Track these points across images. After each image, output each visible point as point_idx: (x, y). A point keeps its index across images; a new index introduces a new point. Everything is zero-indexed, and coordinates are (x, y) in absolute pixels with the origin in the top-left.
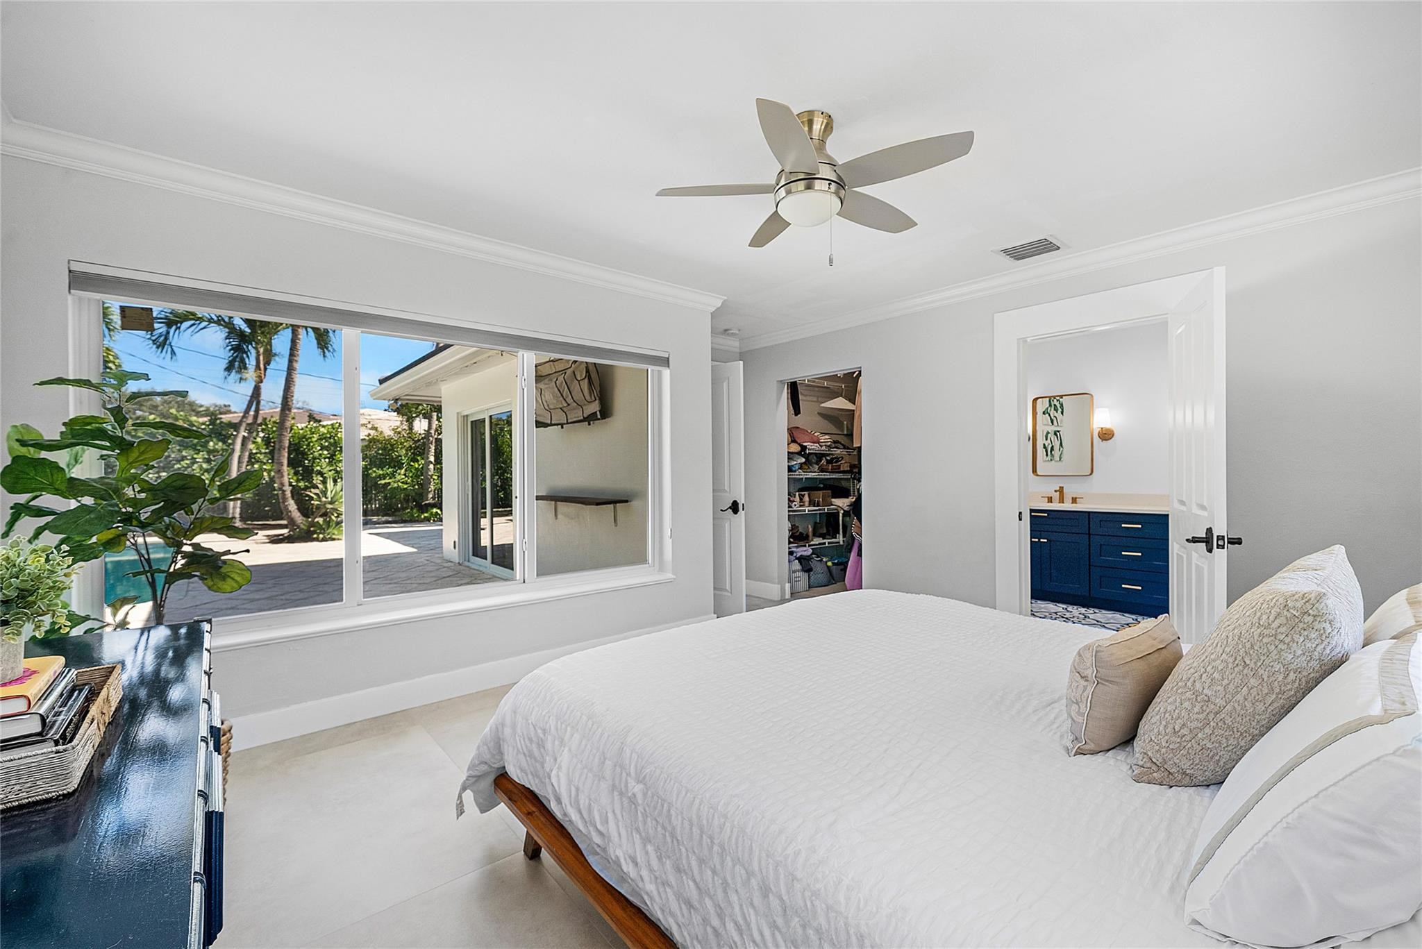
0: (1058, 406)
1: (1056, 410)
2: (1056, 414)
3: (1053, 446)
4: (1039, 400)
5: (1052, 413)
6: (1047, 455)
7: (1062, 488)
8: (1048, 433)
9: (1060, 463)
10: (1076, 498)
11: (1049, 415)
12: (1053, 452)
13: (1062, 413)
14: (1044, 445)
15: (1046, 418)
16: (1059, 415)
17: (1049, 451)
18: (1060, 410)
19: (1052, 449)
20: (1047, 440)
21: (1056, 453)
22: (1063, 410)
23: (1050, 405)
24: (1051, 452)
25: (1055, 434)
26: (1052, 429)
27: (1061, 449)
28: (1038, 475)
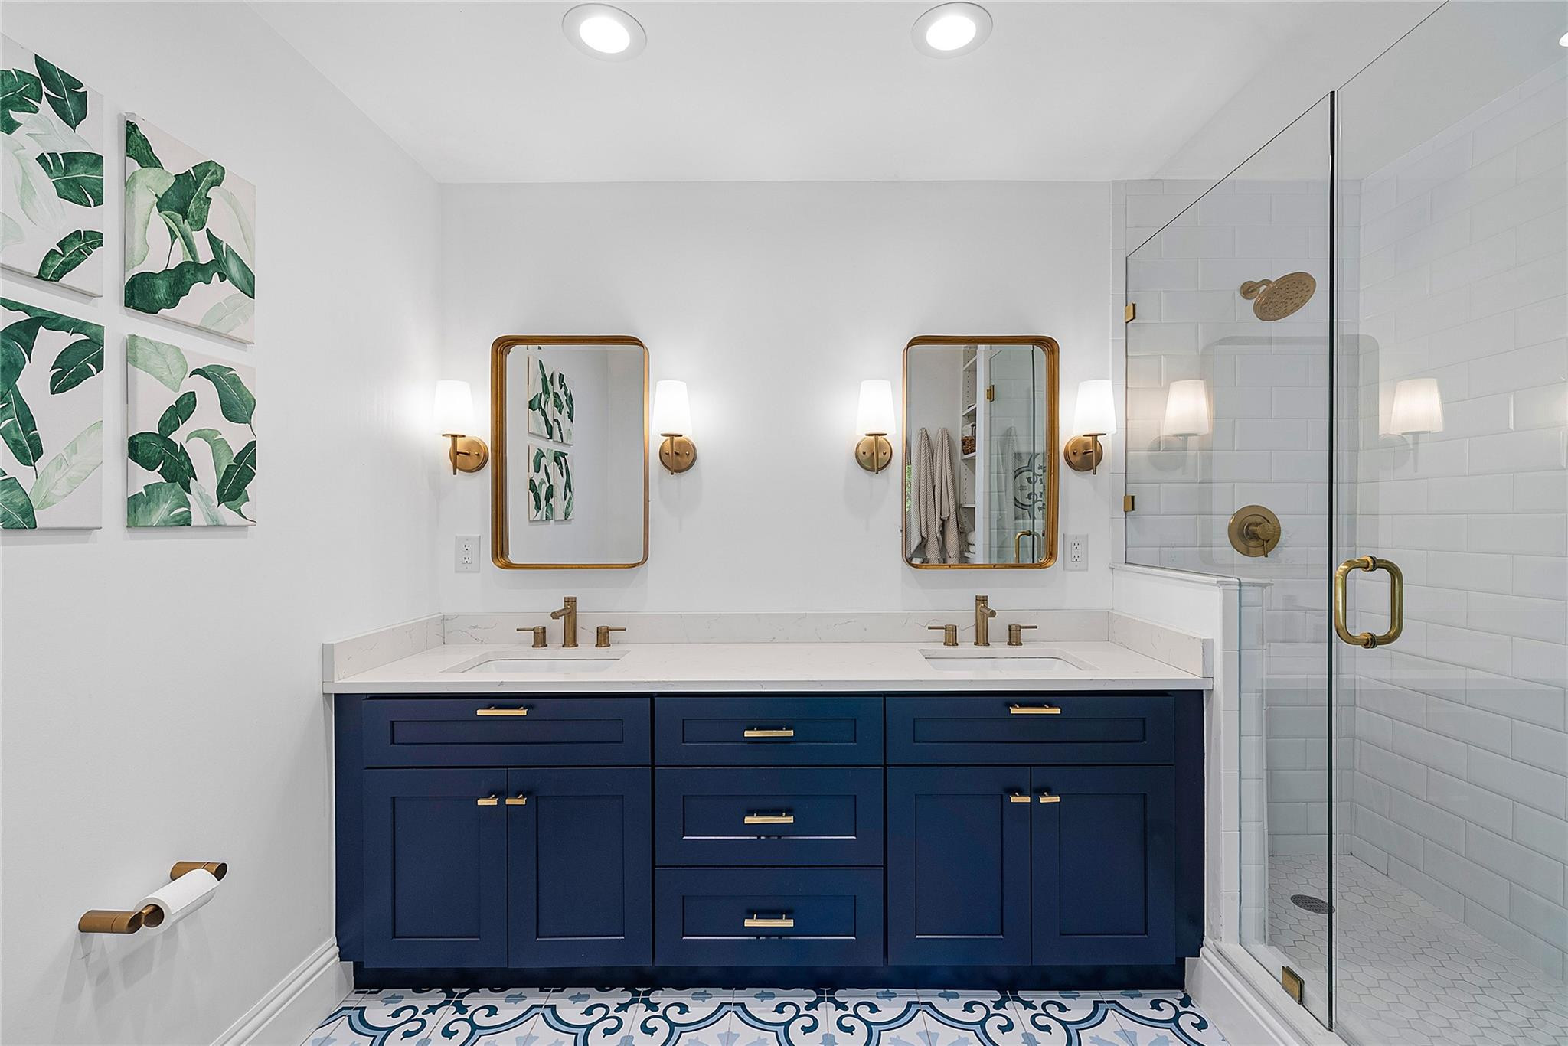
0: (563, 398)
1: (558, 405)
2: (558, 416)
3: (551, 486)
4: (516, 350)
5: (550, 409)
6: (538, 507)
7: (571, 602)
8: (540, 455)
9: (565, 526)
10: (608, 629)
11: (543, 412)
12: (551, 501)
13: (571, 416)
14: (532, 481)
15: (537, 421)
16: (563, 417)
17: (541, 497)
18: (566, 409)
19: (550, 493)
20: (537, 470)
21: (559, 503)
22: (571, 409)
23: (546, 391)
24: (547, 500)
25: (556, 460)
26: (550, 447)
27: (569, 494)
28: (509, 566)
